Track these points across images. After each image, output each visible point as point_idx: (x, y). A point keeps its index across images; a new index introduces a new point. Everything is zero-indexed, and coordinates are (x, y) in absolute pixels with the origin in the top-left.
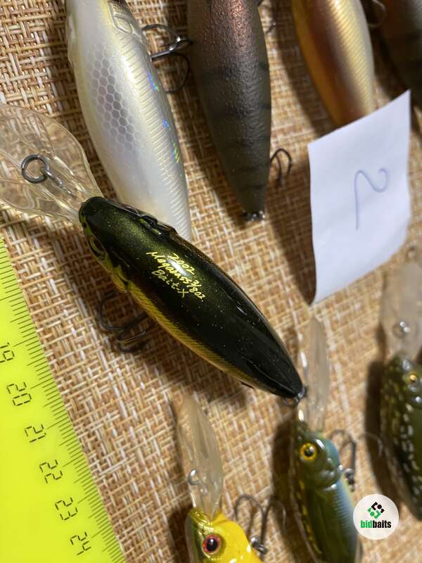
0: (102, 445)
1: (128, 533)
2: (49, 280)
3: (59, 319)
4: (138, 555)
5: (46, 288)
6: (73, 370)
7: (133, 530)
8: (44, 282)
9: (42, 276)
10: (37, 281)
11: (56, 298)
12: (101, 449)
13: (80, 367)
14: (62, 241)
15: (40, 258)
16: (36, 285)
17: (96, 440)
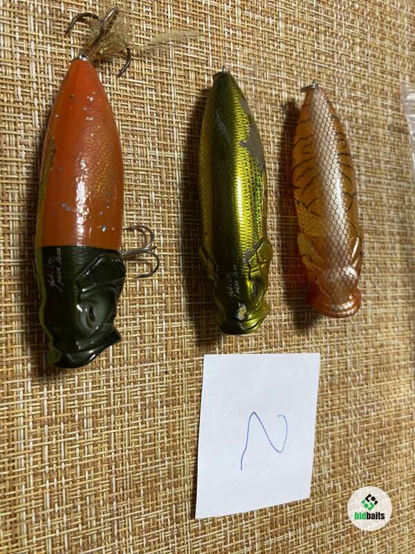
0: (11, 235)
1: (6, 329)
2: (17, 86)
3: (15, 117)
4: (7, 357)
5: (13, 90)
6: (10, 161)
7: (11, 329)
8: (13, 86)
9: (13, 81)
10: (7, 82)
11: (18, 102)
12: (9, 239)
13: (17, 162)
14: (38, 63)
15: (17, 68)
16: (6, 85)
17: (9, 228)
